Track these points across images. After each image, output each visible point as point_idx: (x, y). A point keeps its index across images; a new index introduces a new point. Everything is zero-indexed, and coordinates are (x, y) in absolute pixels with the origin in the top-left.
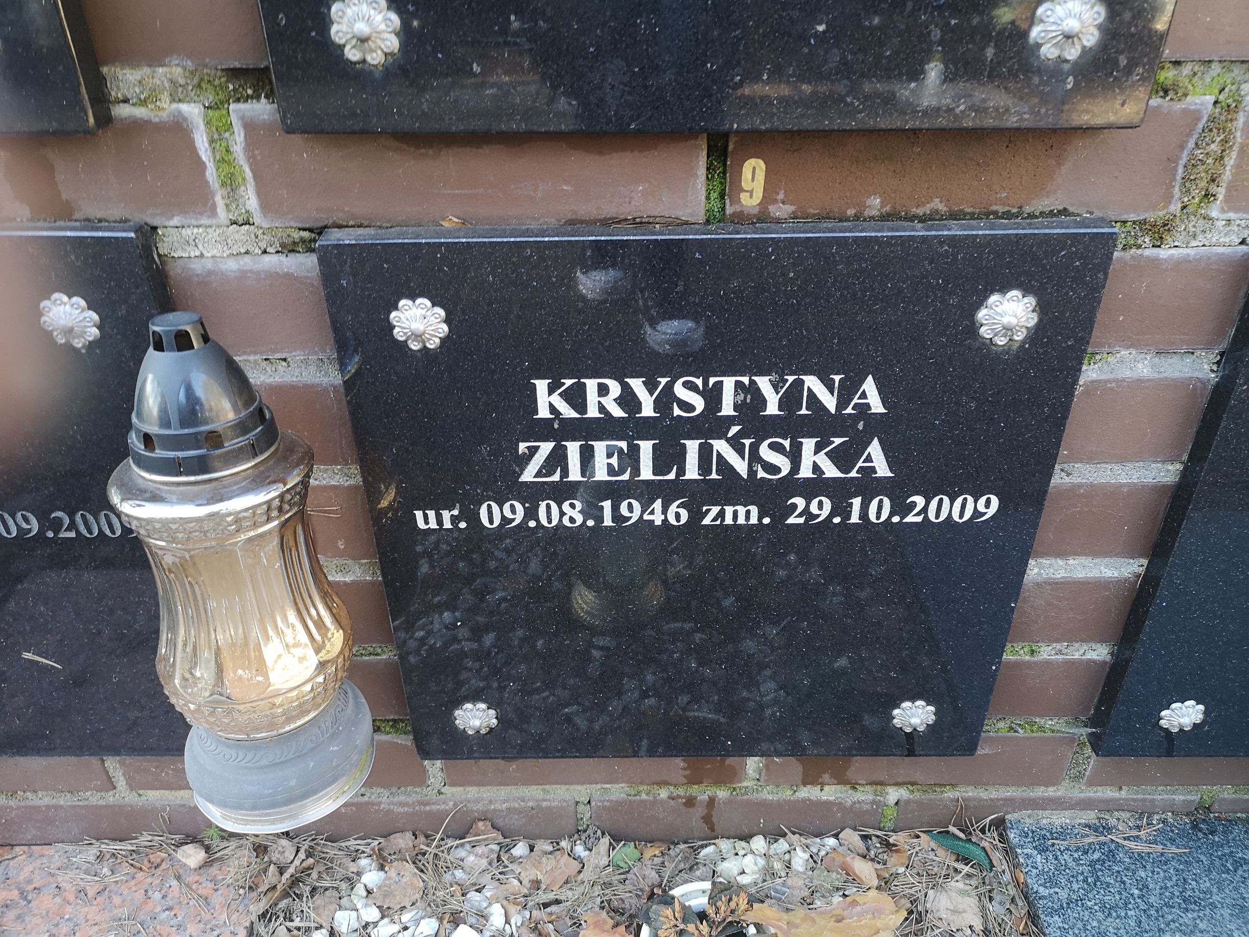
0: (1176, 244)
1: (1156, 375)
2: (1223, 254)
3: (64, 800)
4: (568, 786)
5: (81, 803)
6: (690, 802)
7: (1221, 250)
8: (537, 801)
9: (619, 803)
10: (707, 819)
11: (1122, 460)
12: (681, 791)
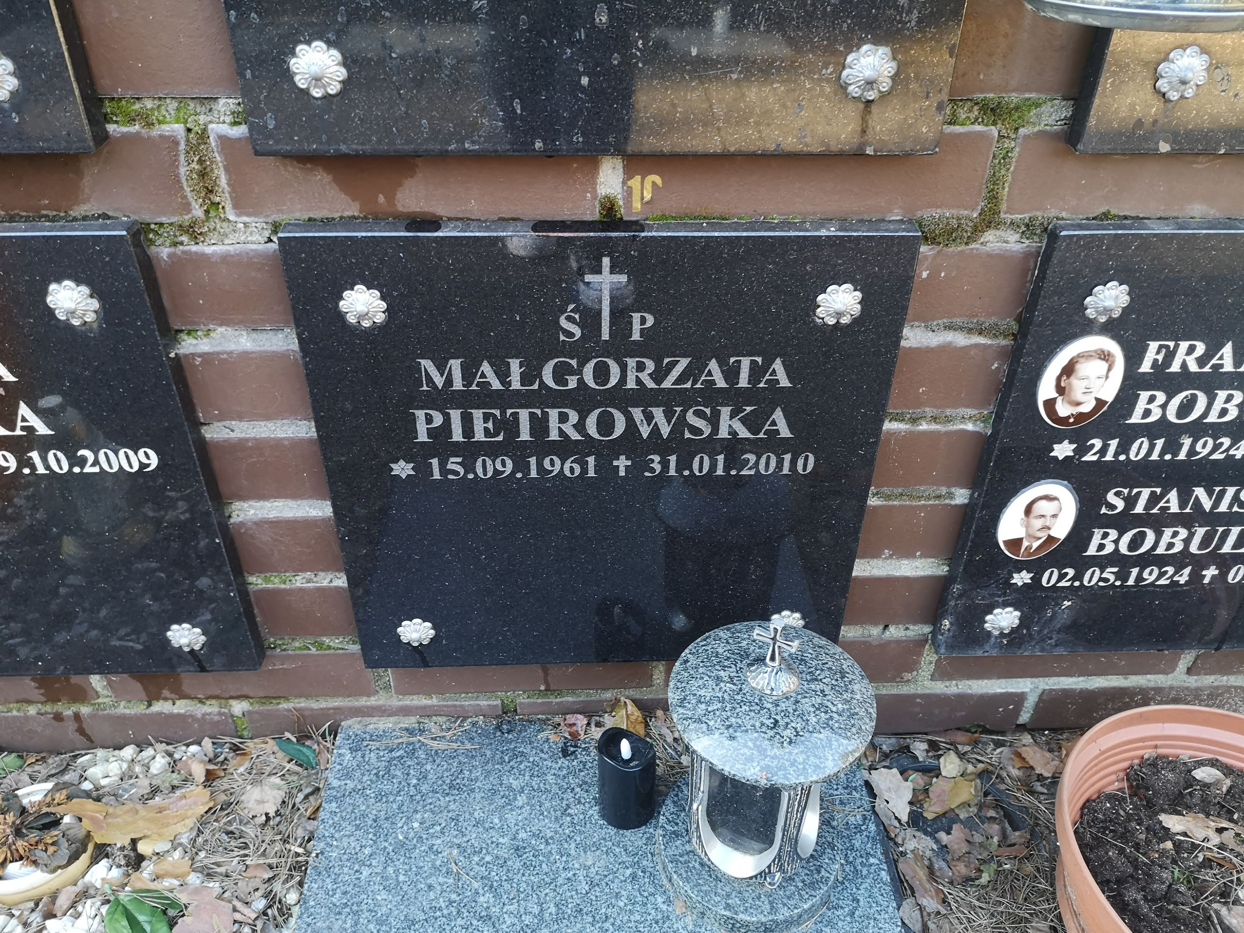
0: (213, 242)
1: (258, 349)
2: (256, 250)
6: (58, 717)
7: (254, 247)
10: (81, 732)
11: (268, 417)
12: (48, 708)
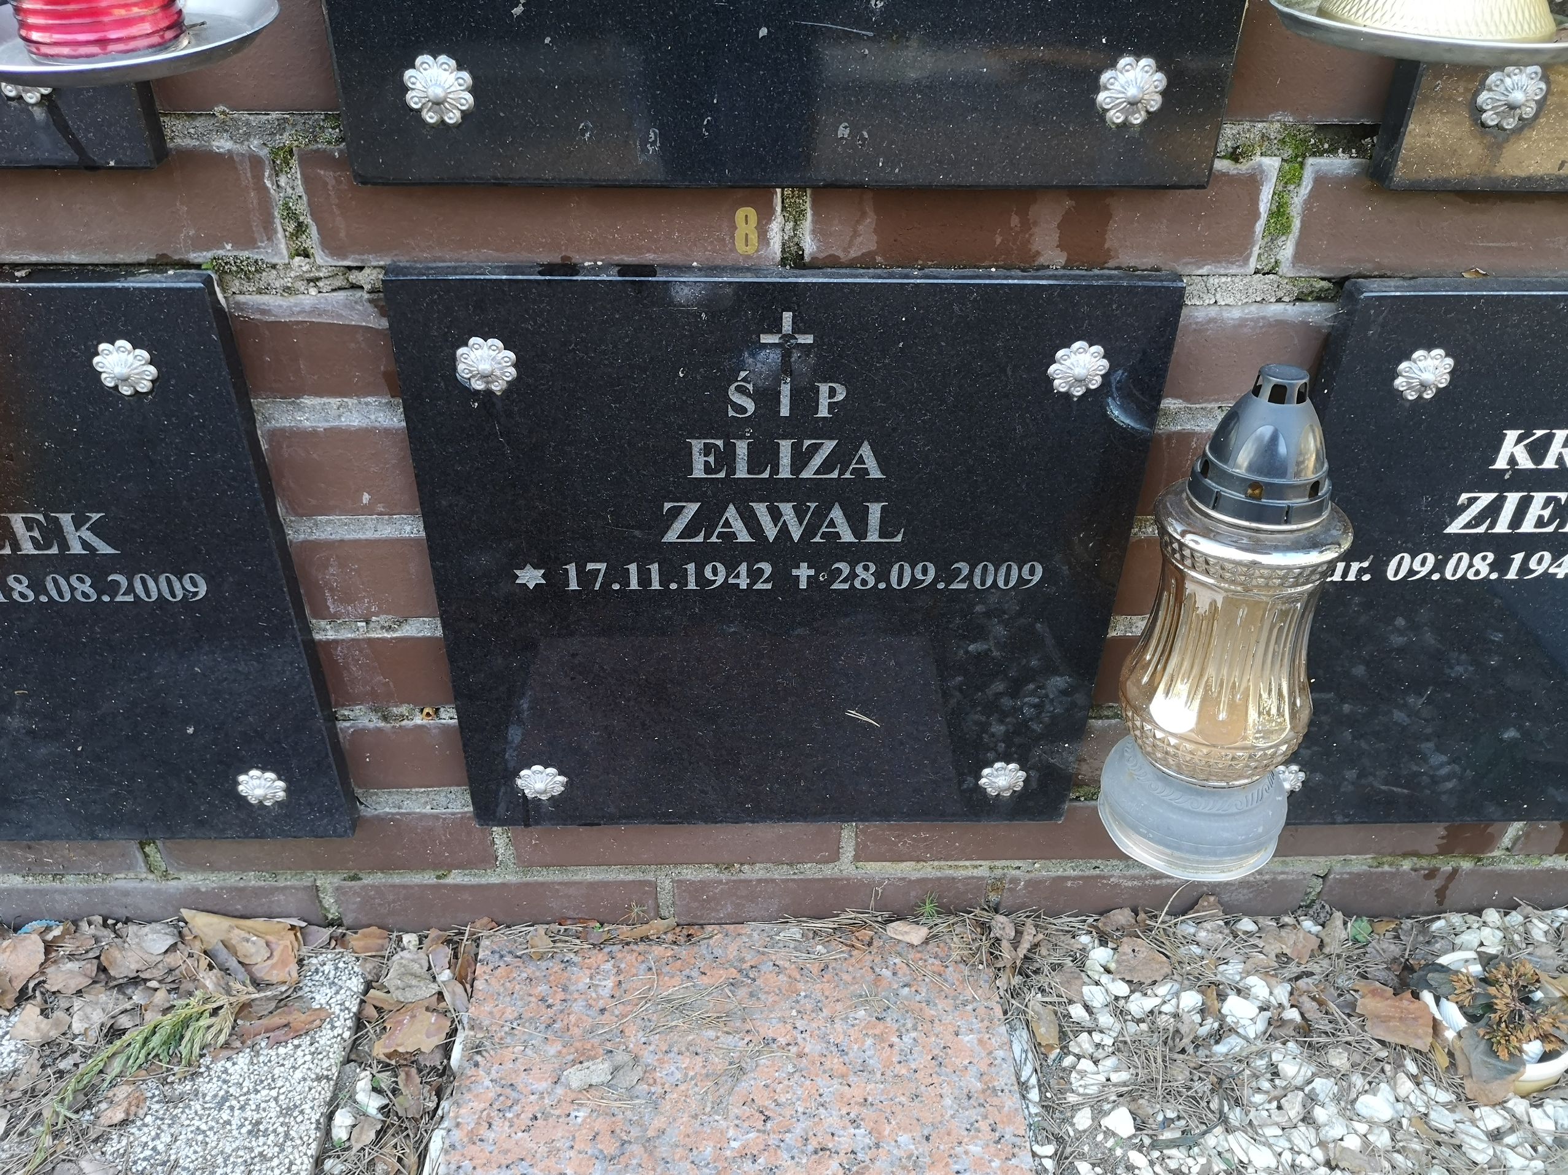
3: (781, 873)
4: (1309, 858)
5: (796, 877)
6: (1432, 874)
8: (1274, 873)
9: (1359, 875)
10: (1441, 894)
12: (1424, 863)
